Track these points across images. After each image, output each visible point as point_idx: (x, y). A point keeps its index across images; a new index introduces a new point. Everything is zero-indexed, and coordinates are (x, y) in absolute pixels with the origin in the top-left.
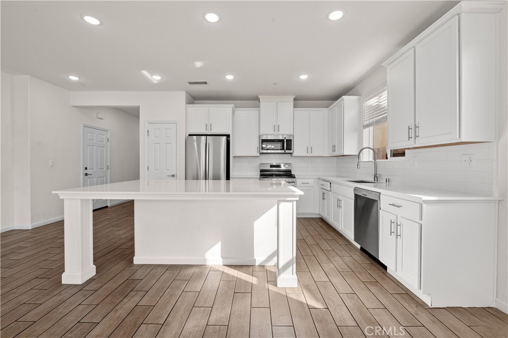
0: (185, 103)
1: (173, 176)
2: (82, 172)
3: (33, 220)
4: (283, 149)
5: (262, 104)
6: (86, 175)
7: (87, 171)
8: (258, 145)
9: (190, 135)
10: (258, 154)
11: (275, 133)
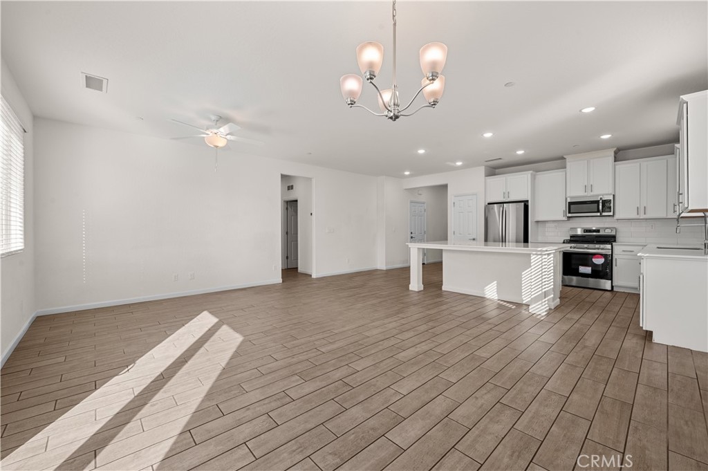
0: (484, 175)
1: (474, 239)
2: (409, 235)
3: (387, 263)
4: (598, 211)
5: (568, 165)
6: (412, 237)
7: (413, 235)
8: (565, 209)
9: (489, 204)
10: (565, 219)
11: (586, 194)
